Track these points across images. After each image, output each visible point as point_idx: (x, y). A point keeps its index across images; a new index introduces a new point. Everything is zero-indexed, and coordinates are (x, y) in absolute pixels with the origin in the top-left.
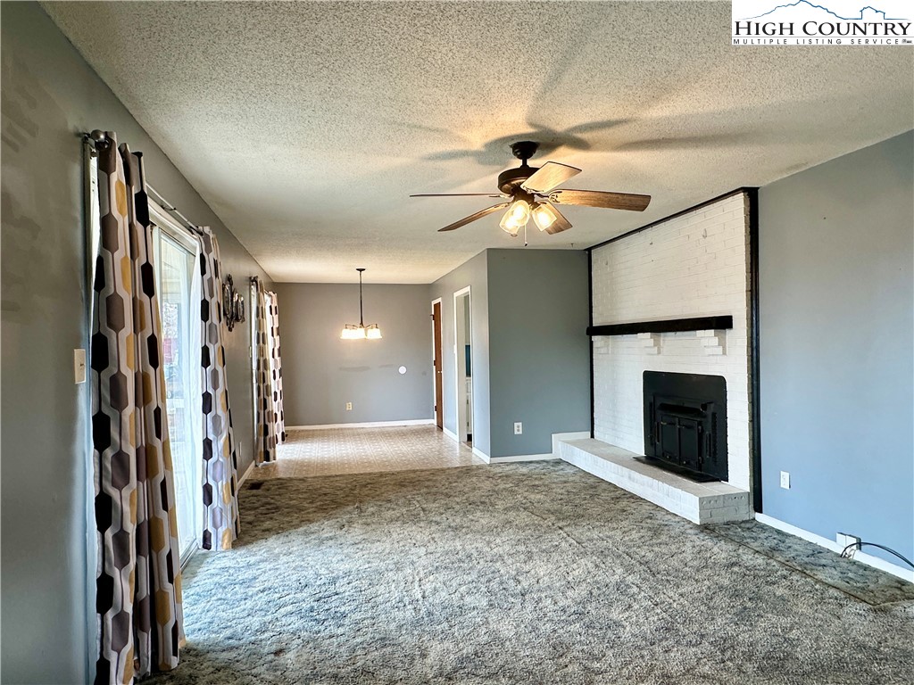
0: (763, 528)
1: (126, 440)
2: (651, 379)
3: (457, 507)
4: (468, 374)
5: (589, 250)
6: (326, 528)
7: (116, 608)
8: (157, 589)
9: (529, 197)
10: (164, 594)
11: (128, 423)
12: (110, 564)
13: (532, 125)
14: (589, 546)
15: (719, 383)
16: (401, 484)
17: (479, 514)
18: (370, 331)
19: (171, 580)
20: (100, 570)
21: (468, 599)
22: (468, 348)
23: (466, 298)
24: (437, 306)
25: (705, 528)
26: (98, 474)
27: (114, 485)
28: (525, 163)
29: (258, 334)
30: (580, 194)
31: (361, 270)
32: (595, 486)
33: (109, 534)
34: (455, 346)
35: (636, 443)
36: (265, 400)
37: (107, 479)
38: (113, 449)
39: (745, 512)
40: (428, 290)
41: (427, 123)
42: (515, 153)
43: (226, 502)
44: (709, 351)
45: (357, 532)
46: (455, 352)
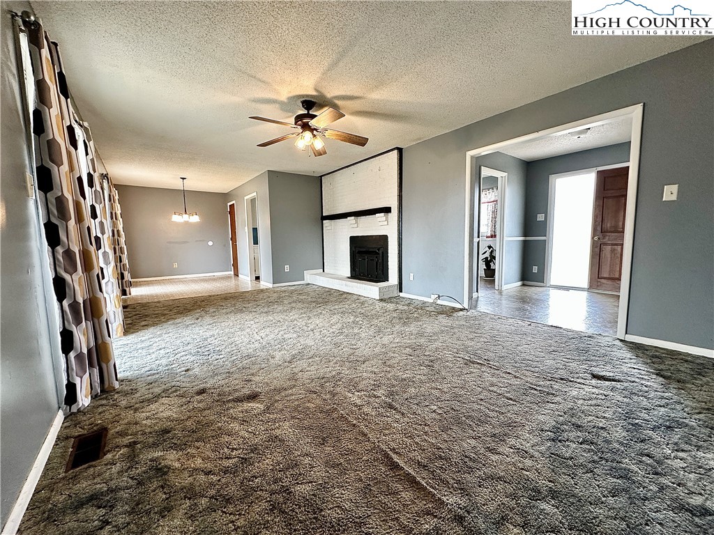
0: (403, 298)
1: (72, 242)
2: (354, 240)
3: (263, 305)
4: (256, 242)
5: (321, 176)
6: (188, 320)
7: (76, 351)
8: (100, 342)
9: (312, 130)
10: (105, 345)
11: (73, 230)
12: (69, 322)
13: (316, 90)
14: (336, 311)
15: (385, 238)
16: (226, 299)
17: (276, 306)
18: (191, 217)
19: (109, 336)
20: (61, 326)
21: (285, 336)
22: (255, 230)
23: (253, 201)
24: (232, 206)
25: (381, 300)
26: (52, 263)
27: (66, 271)
28: (308, 112)
29: (111, 213)
30: (336, 133)
31: (183, 179)
32: (330, 292)
33: (65, 303)
34: (246, 228)
35: (346, 270)
36: (120, 257)
37: (60, 266)
38: (63, 247)
39: (396, 293)
40: (225, 196)
41: (260, 76)
42: (303, 106)
43: (118, 307)
44: (381, 224)
45: (208, 319)
46: (247, 230)
